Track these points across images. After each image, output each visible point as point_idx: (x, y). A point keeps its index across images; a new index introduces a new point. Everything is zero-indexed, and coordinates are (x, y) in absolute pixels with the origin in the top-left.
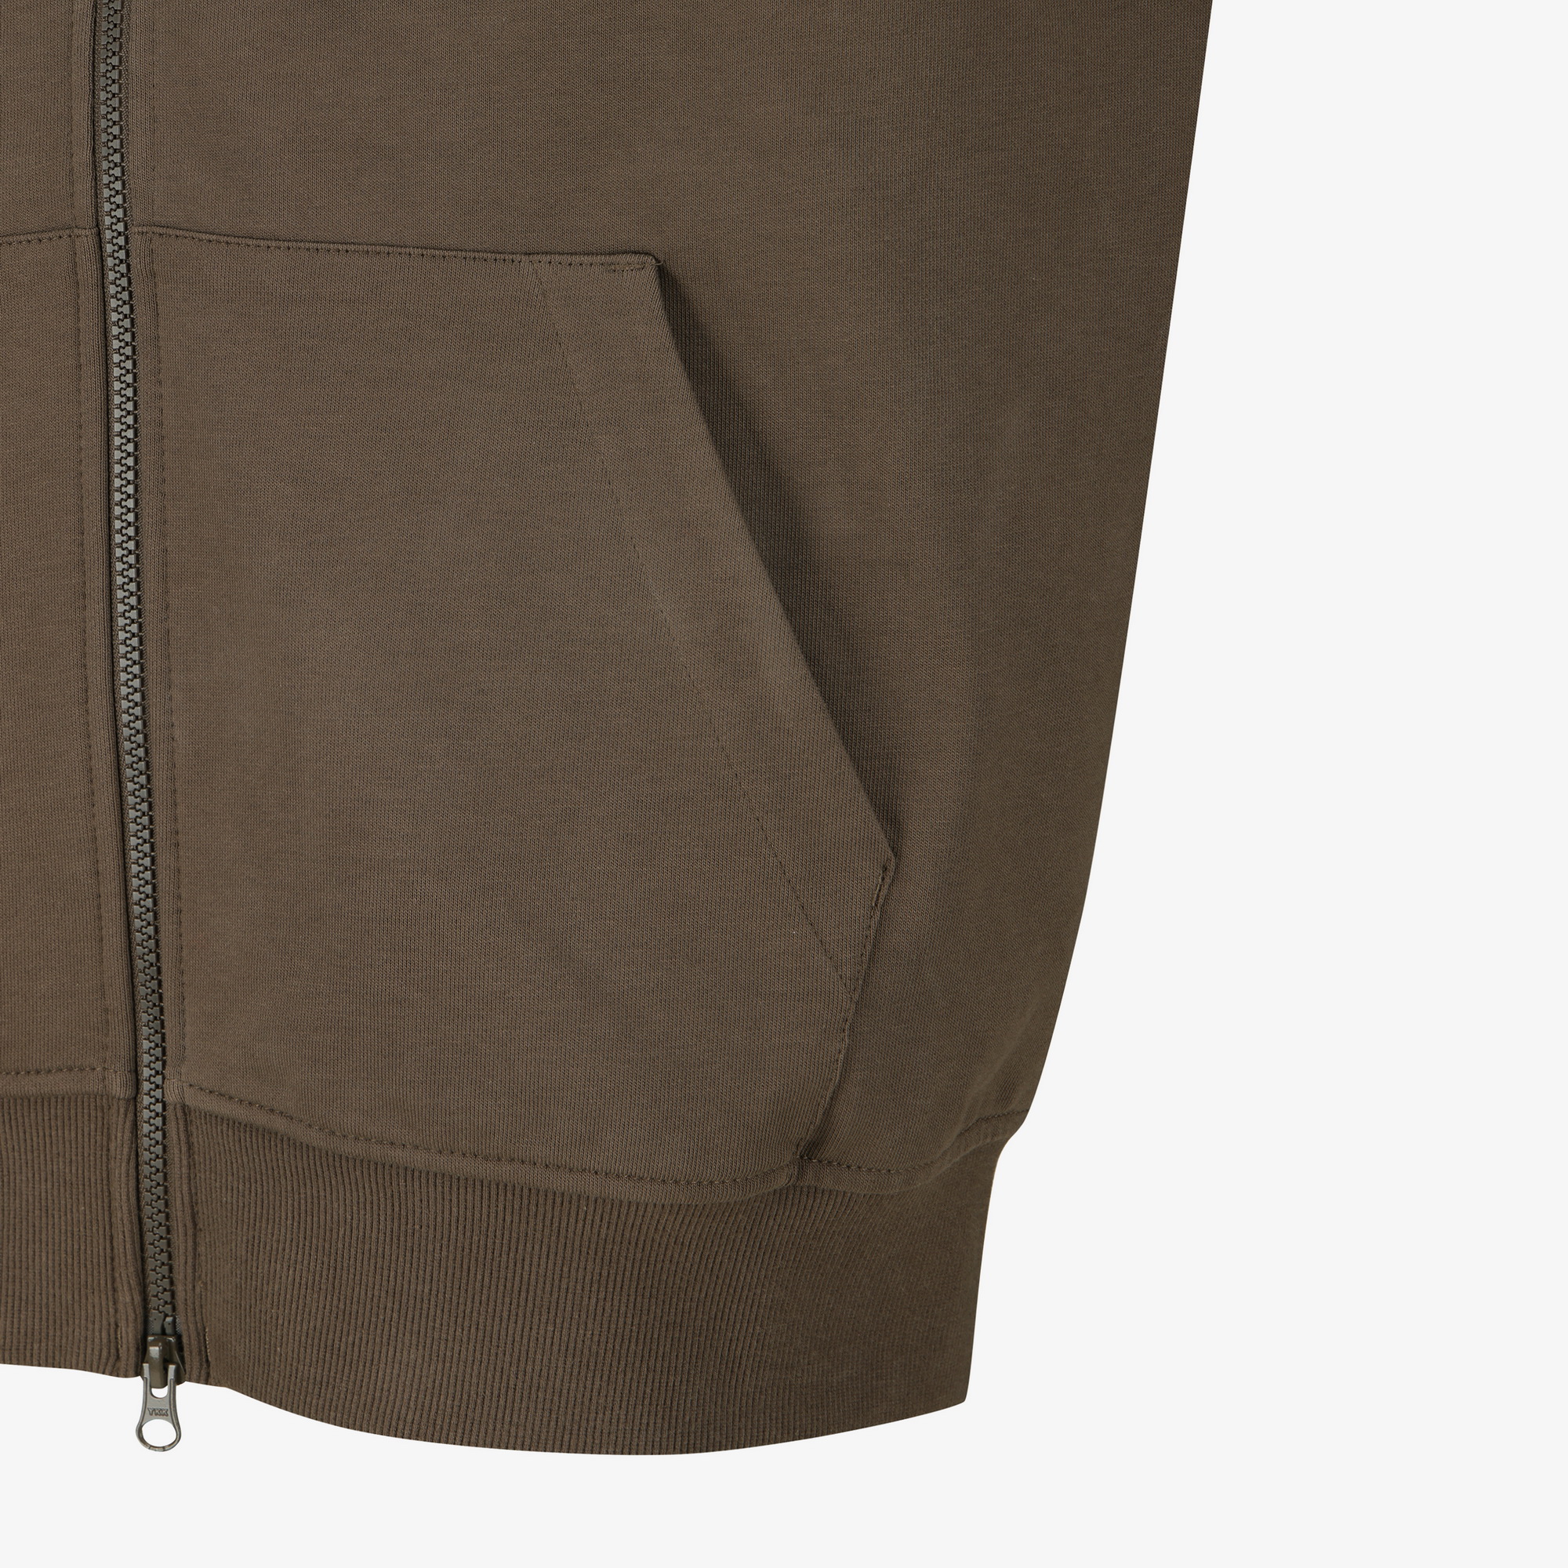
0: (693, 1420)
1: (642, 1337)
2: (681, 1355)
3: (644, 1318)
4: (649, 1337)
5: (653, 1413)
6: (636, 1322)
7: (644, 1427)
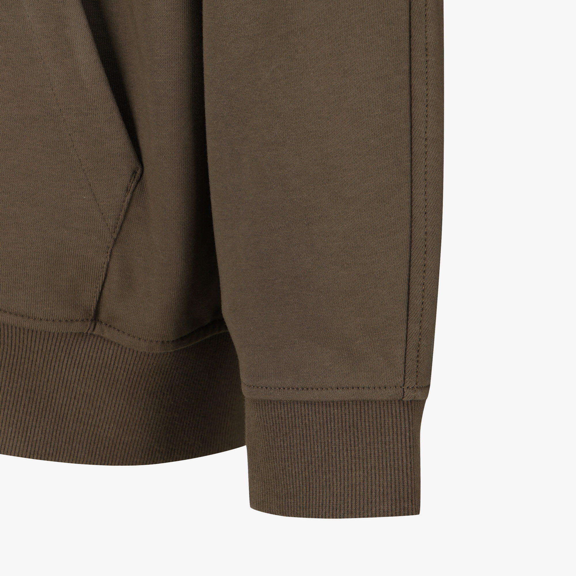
0: (38, 440)
1: (13, 394)
2: (34, 406)
3: (15, 385)
4: (17, 394)
5: (17, 433)
6: (11, 385)
7: (12, 438)
